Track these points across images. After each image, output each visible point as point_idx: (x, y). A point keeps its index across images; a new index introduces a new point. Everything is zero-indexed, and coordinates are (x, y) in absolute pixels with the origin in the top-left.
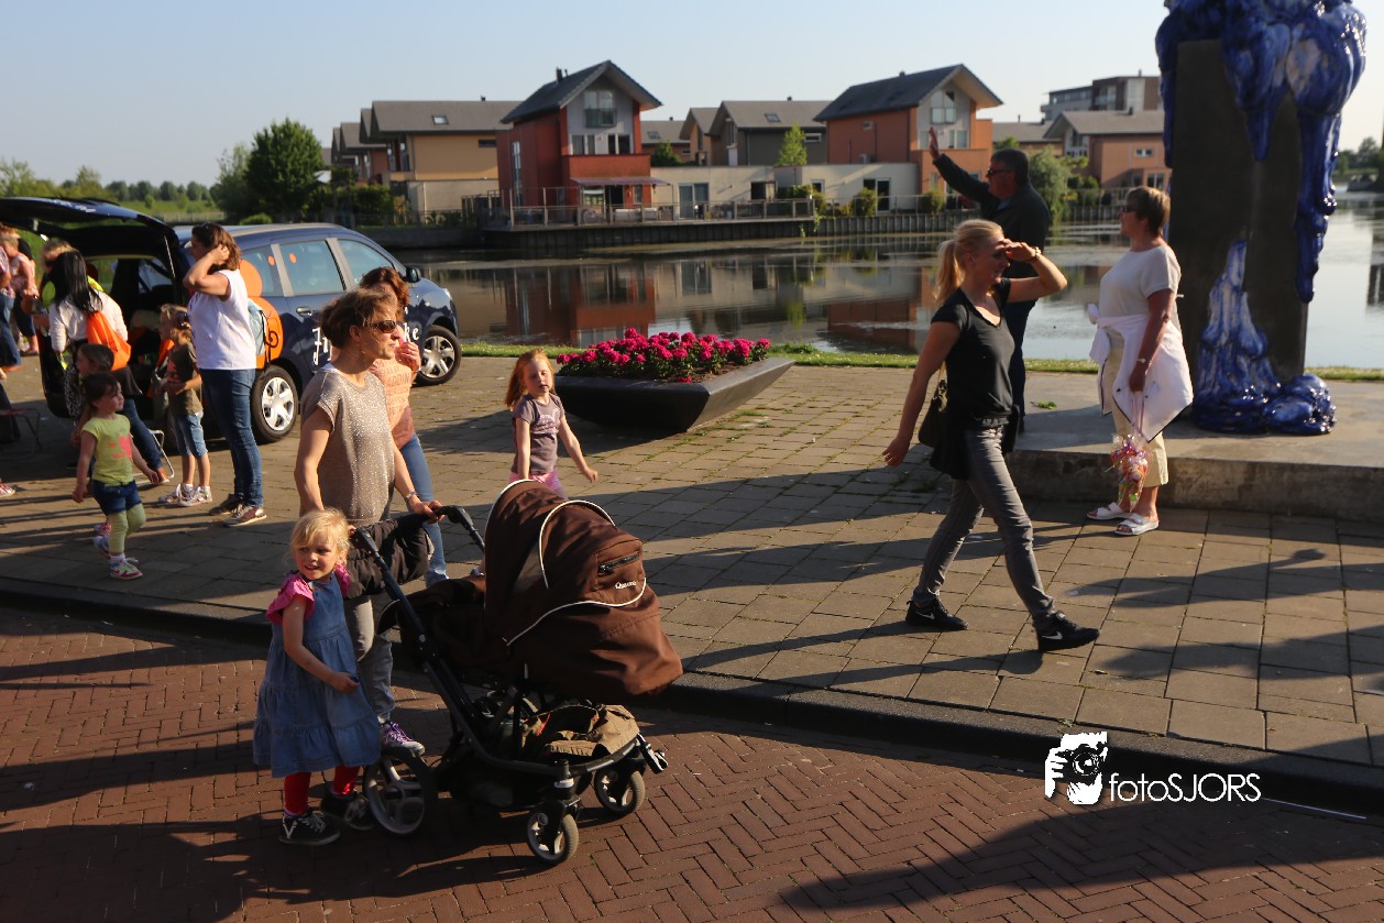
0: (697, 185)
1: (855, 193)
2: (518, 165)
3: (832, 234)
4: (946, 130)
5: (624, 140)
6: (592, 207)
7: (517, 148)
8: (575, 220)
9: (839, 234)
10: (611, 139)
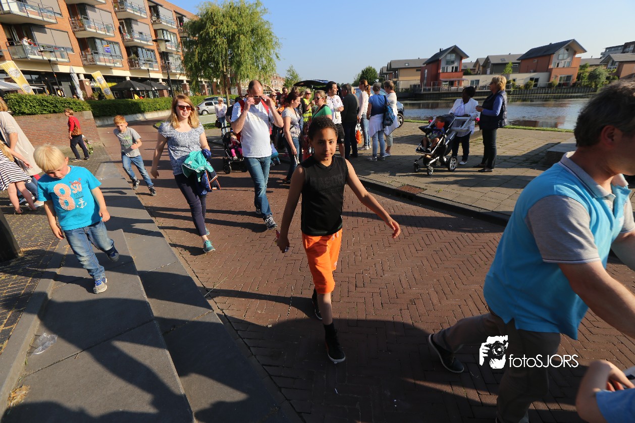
0: (476, 80)
1: (526, 82)
2: (426, 76)
3: (516, 94)
4: (563, 62)
5: (456, 68)
6: (445, 87)
7: (426, 71)
8: (439, 90)
9: (519, 94)
10: (453, 68)
